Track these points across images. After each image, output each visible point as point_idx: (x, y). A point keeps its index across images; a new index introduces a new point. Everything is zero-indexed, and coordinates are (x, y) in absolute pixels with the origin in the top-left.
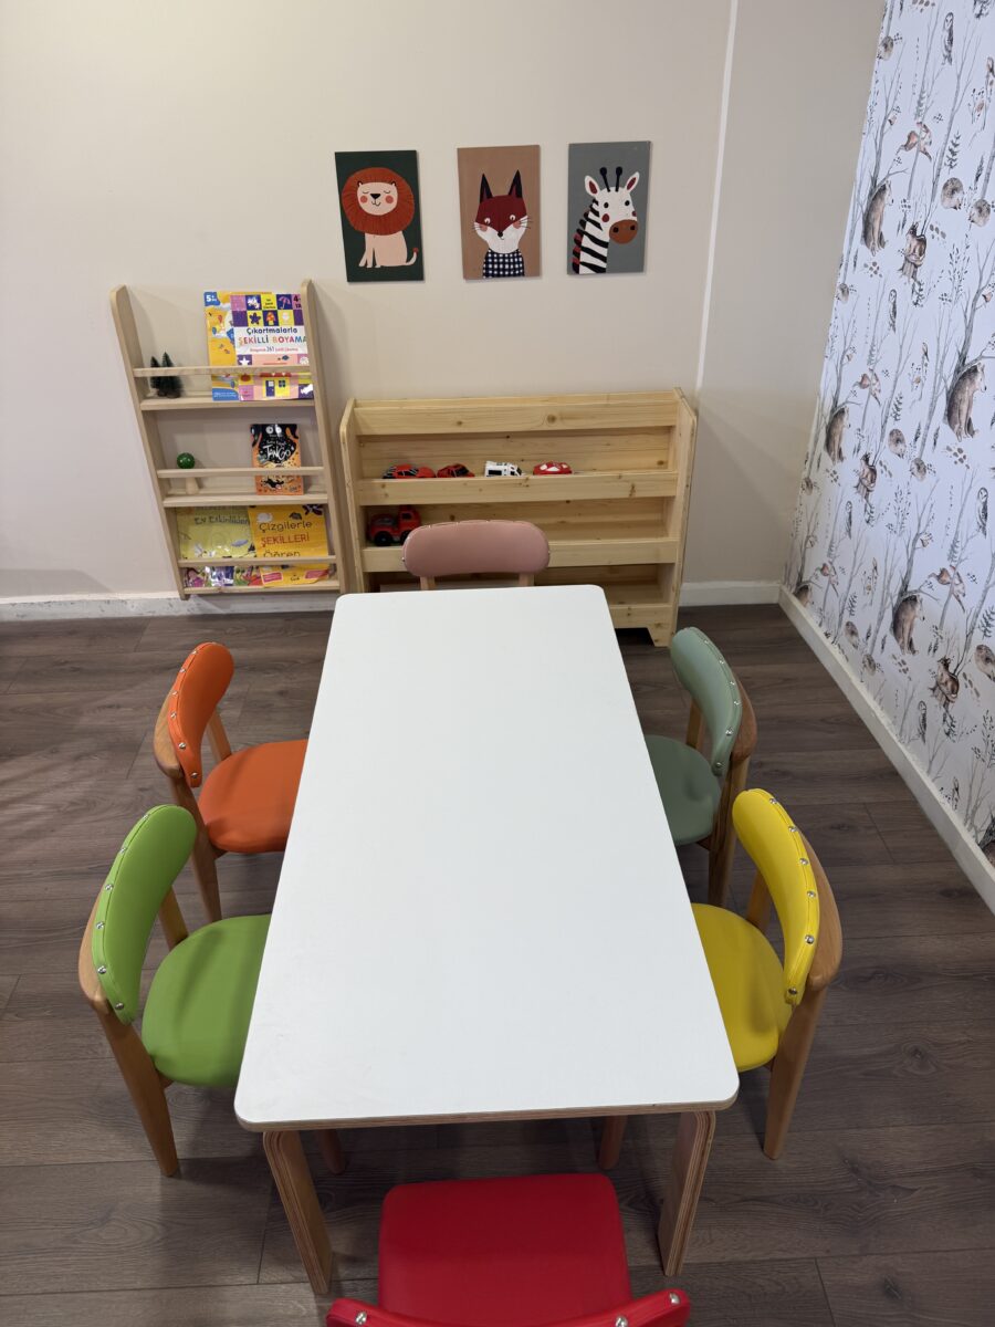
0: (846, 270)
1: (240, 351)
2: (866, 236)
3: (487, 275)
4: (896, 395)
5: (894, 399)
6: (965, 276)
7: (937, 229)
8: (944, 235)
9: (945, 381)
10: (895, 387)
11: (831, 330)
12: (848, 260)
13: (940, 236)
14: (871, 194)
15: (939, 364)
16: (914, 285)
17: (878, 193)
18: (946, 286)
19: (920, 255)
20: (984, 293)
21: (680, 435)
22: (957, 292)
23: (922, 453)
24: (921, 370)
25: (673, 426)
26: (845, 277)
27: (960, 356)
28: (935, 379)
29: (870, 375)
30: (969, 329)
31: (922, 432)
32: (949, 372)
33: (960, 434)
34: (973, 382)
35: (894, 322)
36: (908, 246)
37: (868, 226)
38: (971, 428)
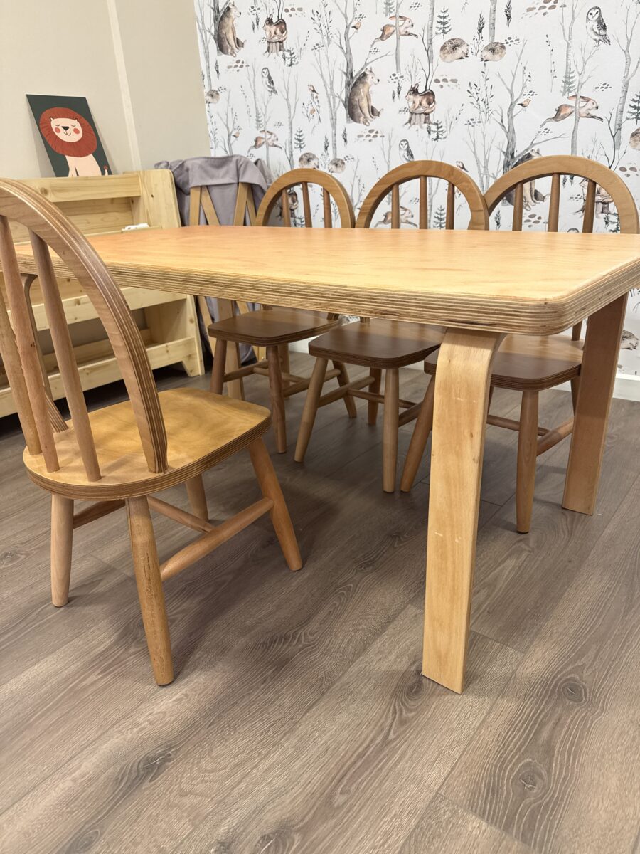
0: (210, 80)
2: (222, 48)
4: (295, 131)
5: (294, 136)
6: (330, 24)
7: (293, 9)
8: (300, 9)
10: (291, 128)
11: (210, 128)
12: (209, 73)
13: (297, 11)
14: (216, 19)
15: (329, 90)
16: (284, 55)
17: (223, 15)
18: (316, 38)
19: (282, 32)
20: (353, 25)
21: (152, 196)
22: (328, 37)
23: (336, 154)
24: (313, 103)
25: (138, 197)
26: (210, 85)
27: (346, 74)
28: (329, 101)
29: (262, 135)
30: (348, 53)
31: (330, 141)
32: (340, 89)
33: (367, 121)
34: (366, 83)
35: (274, 88)
36: (268, 33)
37: (222, 41)
38: (375, 112)
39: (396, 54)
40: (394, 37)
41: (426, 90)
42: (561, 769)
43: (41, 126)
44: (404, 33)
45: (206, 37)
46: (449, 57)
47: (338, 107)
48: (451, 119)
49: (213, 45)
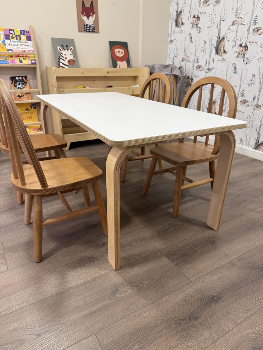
0: (171, 36)
1: (8, 48)
2: (177, 25)
3: (85, 31)
4: (196, 57)
6: (215, 19)
7: (203, 13)
8: (205, 13)
9: (214, 46)
10: (195, 55)
11: (168, 53)
12: (171, 34)
14: (177, 15)
15: (211, 43)
16: (197, 29)
17: (179, 14)
18: (209, 24)
19: (198, 21)
20: (223, 20)
21: (142, 76)
22: (213, 23)
23: (209, 66)
24: (204, 47)
25: (138, 76)
26: (171, 38)
27: (218, 37)
28: (210, 47)
29: (185, 57)
30: (219, 30)
31: (208, 61)
32: (215, 43)
33: (222, 55)
34: (224, 41)
35: (192, 41)
36: (193, 21)
37: (177, 23)
38: (225, 52)
39: (237, 31)
40: (237, 25)
41: (245, 45)
42: (196, 256)
43: (111, 51)
44: (240, 24)
45: (172, 21)
46: (256, 34)
47: (213, 49)
48: (253, 57)
49: (174, 24)
